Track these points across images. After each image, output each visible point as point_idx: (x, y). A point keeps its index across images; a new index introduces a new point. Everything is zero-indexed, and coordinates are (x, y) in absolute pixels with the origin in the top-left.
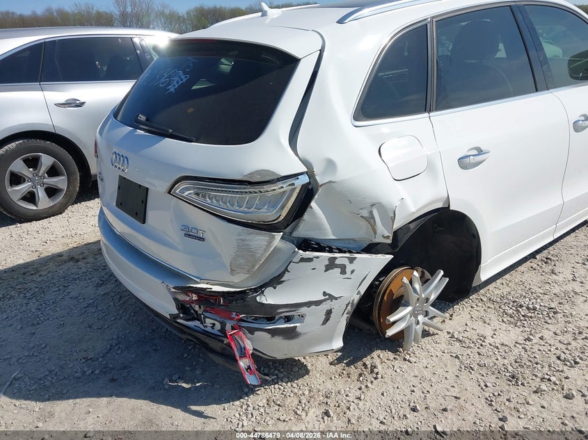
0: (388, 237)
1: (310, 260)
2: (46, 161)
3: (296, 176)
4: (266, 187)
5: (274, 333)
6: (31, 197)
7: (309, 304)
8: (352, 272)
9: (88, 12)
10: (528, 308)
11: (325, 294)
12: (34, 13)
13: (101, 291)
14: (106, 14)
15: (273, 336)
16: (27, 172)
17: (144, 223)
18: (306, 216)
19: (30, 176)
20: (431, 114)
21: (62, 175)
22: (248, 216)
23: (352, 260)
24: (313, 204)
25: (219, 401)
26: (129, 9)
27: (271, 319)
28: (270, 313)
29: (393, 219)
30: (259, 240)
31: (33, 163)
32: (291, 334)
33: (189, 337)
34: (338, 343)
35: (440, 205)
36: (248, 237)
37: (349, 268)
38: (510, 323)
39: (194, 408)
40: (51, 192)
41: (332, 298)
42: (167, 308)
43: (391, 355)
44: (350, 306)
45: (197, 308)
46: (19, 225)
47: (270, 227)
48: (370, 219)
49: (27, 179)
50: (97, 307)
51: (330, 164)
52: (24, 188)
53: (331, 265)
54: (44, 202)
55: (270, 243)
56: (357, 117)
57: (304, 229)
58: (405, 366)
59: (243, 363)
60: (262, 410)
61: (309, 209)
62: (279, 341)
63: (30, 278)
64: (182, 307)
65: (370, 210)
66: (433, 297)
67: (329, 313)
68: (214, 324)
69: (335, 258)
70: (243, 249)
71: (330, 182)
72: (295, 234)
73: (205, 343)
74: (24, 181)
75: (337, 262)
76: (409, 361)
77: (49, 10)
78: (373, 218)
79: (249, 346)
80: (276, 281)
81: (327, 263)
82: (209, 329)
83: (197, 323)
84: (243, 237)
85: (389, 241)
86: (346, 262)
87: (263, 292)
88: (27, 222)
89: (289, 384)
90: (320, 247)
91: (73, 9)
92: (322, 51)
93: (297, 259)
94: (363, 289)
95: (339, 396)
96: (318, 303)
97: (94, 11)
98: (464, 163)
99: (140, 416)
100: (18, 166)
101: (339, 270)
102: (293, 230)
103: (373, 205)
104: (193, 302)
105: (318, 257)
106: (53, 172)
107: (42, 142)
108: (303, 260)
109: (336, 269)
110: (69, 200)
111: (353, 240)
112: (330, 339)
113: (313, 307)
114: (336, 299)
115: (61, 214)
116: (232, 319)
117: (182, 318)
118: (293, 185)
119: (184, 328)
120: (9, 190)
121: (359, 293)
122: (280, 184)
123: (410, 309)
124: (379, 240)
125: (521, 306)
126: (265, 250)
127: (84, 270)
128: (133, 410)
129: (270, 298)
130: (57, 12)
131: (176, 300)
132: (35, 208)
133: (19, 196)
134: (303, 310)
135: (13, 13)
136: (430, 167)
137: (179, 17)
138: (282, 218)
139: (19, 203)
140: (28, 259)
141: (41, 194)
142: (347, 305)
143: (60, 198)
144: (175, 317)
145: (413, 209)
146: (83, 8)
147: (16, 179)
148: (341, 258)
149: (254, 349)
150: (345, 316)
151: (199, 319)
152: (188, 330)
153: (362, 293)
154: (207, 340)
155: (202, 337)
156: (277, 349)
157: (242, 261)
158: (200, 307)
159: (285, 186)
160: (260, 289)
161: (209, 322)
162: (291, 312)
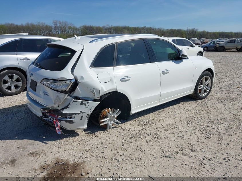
0: (98, 97)
1: (76, 102)
2: (16, 77)
3: (72, 79)
4: (63, 82)
5: (67, 121)
6: (9, 88)
7: (76, 114)
8: (88, 106)
9: (43, 26)
10: (147, 123)
11: (80, 111)
12: (22, 24)
13: (26, 115)
14: (50, 26)
15: (66, 122)
16: (9, 80)
17: (35, 91)
18: (76, 90)
19: (10, 81)
20: (114, 67)
21: (21, 82)
22: (59, 89)
23: (88, 103)
24: (77, 87)
25: (52, 140)
26: (58, 25)
27: (66, 117)
28: (65, 116)
29: (99, 92)
30: (61, 95)
31: (11, 77)
32: (71, 122)
33: (45, 123)
34: (86, 126)
35: (115, 90)
36: (59, 95)
37: (87, 105)
38: (140, 126)
39: (44, 142)
40: (17, 87)
41: (82, 112)
42: (40, 114)
43: (103, 132)
44: (88, 115)
45: (47, 114)
46: (5, 97)
47: (64, 92)
48: (93, 92)
49: (9, 82)
50: (24, 119)
51: (82, 77)
52: (7, 85)
53: (82, 103)
54: (14, 90)
55: (64, 96)
56: (91, 66)
57: (75, 94)
58: (105, 134)
59: (57, 128)
60: (62, 142)
61: (77, 89)
62: (68, 124)
63: (5, 111)
64: (43, 114)
65: (93, 90)
66: (116, 116)
67: (82, 117)
68: (51, 119)
69: (83, 102)
70: (57, 98)
71: (82, 82)
72: (73, 95)
73: (48, 124)
74: (8, 83)
75: (83, 103)
76: (107, 133)
77: (28, 24)
78: (94, 92)
79: (59, 124)
80: (67, 107)
81: (81, 103)
82: (50, 120)
83: (47, 119)
84: (57, 95)
85: (99, 98)
86: (86, 103)
87: (63, 110)
88: (7, 96)
89: (72, 138)
90: (80, 99)
91: (37, 24)
92: (83, 50)
93: (72, 101)
94: (92, 111)
95: (84, 140)
96: (78, 114)
97: (45, 25)
98: (122, 80)
99: (29, 143)
100: (6, 78)
101: (84, 105)
102: (73, 94)
103: (94, 89)
104: (46, 113)
105: (78, 101)
106: (18, 80)
107: (15, 71)
108: (74, 102)
109: (83, 105)
110: (22, 90)
111: (89, 98)
112: (83, 125)
113: (77, 115)
114: (84, 113)
115: (19, 94)
116: (56, 117)
117: (43, 117)
118: (71, 81)
119: (44, 120)
120: (3, 85)
121: (90, 112)
122: (67, 81)
123: (108, 119)
124: (96, 98)
125: (145, 122)
126: (63, 98)
127: (22, 109)
128: (28, 142)
129: (65, 111)
130: (31, 24)
131: (42, 112)
132: (10, 92)
133: (6, 88)
134: (74, 115)
135: (14, 24)
136: (111, 80)
137: (77, 29)
138: (68, 90)
139: (5, 90)
140: (6, 107)
141: (13, 87)
142: (87, 115)
143: (19, 89)
144: (41, 117)
145: (105, 90)
146: (41, 24)
147: (5, 82)
148: (85, 102)
149: (61, 126)
150: (87, 118)
151: (47, 118)
152: (45, 121)
153: (92, 112)
154: (49, 123)
155: (47, 122)
156: (68, 126)
157: (57, 101)
158: (48, 114)
159: (69, 82)
160: (63, 109)
161: (50, 118)
162: (71, 116)
